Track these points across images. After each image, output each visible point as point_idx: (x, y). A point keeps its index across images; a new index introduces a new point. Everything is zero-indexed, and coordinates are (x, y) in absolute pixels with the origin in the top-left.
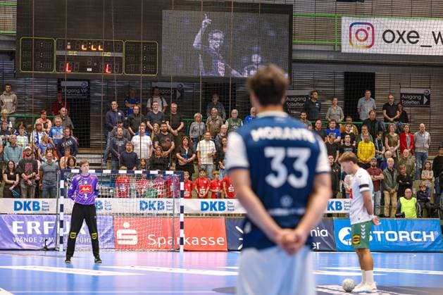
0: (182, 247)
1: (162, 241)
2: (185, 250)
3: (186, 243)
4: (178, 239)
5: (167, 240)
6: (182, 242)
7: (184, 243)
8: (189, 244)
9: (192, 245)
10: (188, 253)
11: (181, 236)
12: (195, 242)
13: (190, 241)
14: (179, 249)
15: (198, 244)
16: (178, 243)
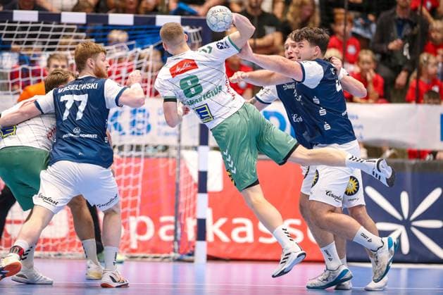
0: (201, 249)
1: (142, 229)
2: (210, 258)
3: (216, 237)
4: (191, 224)
5: (158, 225)
6: (201, 232)
7: (210, 237)
8: (224, 238)
9: (232, 242)
10: (222, 267)
11: (200, 215)
12: (243, 235)
13: (227, 229)
14: (192, 254)
15: (250, 238)
16: (191, 234)
